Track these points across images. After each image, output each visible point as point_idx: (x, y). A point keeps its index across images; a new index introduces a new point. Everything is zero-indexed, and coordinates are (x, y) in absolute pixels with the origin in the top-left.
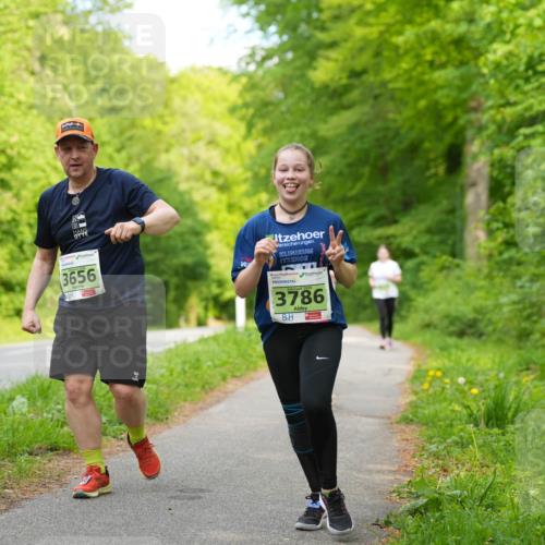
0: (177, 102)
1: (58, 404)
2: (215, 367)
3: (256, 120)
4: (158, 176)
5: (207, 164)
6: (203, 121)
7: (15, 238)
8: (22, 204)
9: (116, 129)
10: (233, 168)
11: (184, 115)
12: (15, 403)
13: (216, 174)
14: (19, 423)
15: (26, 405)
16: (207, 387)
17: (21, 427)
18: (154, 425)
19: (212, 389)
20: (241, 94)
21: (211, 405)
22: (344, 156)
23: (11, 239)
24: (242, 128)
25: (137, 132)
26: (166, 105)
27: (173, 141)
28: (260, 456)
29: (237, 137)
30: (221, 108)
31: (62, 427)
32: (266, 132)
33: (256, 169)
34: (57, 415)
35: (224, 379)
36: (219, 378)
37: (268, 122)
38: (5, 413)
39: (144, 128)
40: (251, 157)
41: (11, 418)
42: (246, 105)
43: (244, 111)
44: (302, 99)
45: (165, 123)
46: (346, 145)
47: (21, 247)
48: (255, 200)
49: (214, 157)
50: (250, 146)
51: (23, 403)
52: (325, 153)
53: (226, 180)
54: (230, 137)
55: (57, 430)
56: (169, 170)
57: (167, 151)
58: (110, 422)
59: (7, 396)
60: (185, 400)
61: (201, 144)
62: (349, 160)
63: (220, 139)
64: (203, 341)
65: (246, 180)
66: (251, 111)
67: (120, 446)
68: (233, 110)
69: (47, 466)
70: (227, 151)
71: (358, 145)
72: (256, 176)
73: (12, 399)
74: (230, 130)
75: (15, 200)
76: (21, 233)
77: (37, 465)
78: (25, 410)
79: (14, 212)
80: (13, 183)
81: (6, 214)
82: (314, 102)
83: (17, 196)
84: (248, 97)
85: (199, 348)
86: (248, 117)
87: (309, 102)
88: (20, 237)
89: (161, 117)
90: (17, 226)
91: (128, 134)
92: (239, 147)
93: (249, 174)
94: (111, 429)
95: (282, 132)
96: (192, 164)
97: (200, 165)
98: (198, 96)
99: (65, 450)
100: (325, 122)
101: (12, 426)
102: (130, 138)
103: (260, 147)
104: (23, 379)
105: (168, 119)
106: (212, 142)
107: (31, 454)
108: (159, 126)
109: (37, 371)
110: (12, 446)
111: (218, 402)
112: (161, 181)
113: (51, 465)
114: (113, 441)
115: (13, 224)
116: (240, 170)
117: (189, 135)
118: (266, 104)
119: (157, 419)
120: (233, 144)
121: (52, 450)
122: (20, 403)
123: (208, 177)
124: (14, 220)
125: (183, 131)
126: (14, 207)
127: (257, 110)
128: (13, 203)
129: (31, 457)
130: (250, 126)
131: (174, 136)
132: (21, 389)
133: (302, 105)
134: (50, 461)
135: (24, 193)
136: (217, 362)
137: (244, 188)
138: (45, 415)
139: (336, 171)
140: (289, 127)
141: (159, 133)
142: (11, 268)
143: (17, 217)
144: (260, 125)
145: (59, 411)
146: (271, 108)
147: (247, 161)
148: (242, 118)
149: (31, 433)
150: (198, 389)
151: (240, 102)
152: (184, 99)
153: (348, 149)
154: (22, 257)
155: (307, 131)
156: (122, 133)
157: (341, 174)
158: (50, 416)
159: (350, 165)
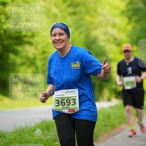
0: (99, 10)
1: (53, 132)
12: (36, 132)
13: (115, 39)
14: (38, 140)
15: (41, 132)
16: (113, 127)
19: (116, 128)
20: (127, 6)
21: (115, 134)
24: (126, 20)
30: (117, 12)
31: (55, 142)
34: (53, 137)
38: (32, 136)
41: (35, 138)
55: (54, 143)
59: (33, 129)
60: (104, 132)
64: (111, 108)
68: (123, 13)
70: (120, 29)
73: (35, 130)
74: (121, 21)
84: (129, 7)
85: (110, 110)
103: (134, 28)
122: (38, 132)
123: (112, 40)
130: (130, 19)
132: (38, 126)
138: (48, 137)
144: (134, 18)
145: (54, 135)
146: (139, 12)
150: (110, 128)
152: (103, 8)
156: (77, 22)
158: (50, 137)
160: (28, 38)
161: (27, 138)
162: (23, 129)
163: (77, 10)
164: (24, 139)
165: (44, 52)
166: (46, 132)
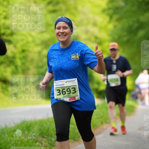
0: (80, 8)
1: (34, 133)
12: (16, 133)
13: (96, 38)
14: (18, 141)
15: (21, 133)
17: (19, 143)
18: (73, 142)
19: (97, 128)
20: (108, 4)
24: (108, 18)
30: (98, 10)
31: (36, 142)
34: (34, 138)
38: (12, 137)
41: (15, 139)
42: (109, 9)
49: (95, 30)
50: (111, 26)
51: (20, 132)
55: (34, 144)
59: (13, 129)
68: (104, 11)
70: (101, 28)
73: (15, 131)
74: (102, 20)
78: (20, 135)
84: (110, 5)
101: (16, 142)
119: (75, 140)
122: (19, 132)
123: (93, 39)
124: (13, 57)
130: (111, 17)
132: (18, 127)
138: (29, 137)
144: (115, 17)
145: (34, 136)
158: (31, 138)
160: (7, 36)
161: (7, 139)
162: (3, 130)
163: (57, 8)
164: (3, 140)
165: (23, 51)
166: (26, 132)
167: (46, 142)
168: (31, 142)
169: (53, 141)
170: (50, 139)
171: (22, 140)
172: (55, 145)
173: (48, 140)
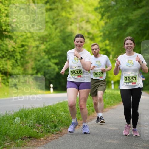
1: (32, 120)
2: (90, 107)
3: (105, 13)
4: (67, 34)
5: (86, 30)
6: (85, 14)
7: (14, 57)
8: (17, 45)
9: (52, 17)
10: (96, 31)
11: (77, 11)
12: (15, 120)
13: (89, 33)
14: (17, 127)
17: (18, 129)
20: (99, 3)
22: (139, 26)
23: (13, 58)
25: (60, 18)
26: (71, 7)
27: (73, 21)
28: (108, 142)
29: (98, 20)
32: (109, 18)
33: (105, 31)
35: (93, 111)
36: (92, 111)
37: (109, 14)
38: (12, 124)
39: (62, 16)
40: (103, 27)
41: (14, 125)
42: (101, 7)
43: (100, 10)
44: (123, 4)
45: (70, 14)
46: (140, 22)
47: (16, 61)
48: (104, 43)
49: (88, 27)
50: (102, 23)
51: (19, 120)
52: (131, 25)
53: (93, 36)
54: (95, 20)
55: (32, 130)
56: (71, 32)
57: (71, 25)
58: (51, 127)
59: (12, 117)
61: (84, 22)
62: (141, 28)
63: (91, 20)
65: (101, 36)
66: (103, 9)
67: (55, 137)
68: (96, 9)
69: (27, 144)
70: (93, 25)
71: (145, 22)
72: (104, 34)
73: (14, 118)
75: (14, 43)
76: (16, 55)
77: (24, 144)
78: (19, 122)
79: (14, 48)
80: (14, 37)
81: (11, 49)
82: (127, 6)
83: (15, 42)
84: (102, 4)
86: (102, 12)
87: (125, 6)
88: (16, 57)
89: (69, 12)
90: (15, 53)
91: (56, 19)
92: (98, 23)
93: (102, 34)
94: (51, 130)
95: (115, 18)
96: (80, 30)
97: (83, 30)
98: (83, 4)
99: (34, 138)
100: (132, 14)
101: (15, 128)
102: (57, 20)
103: (106, 23)
104: (18, 111)
105: (71, 13)
106: (88, 22)
107: (22, 139)
108: (68, 15)
109: (23, 108)
110: (14, 136)
111: (91, 120)
112: (68, 36)
113: (29, 143)
114: (52, 135)
115: (14, 52)
116: (98, 32)
117: (79, 19)
118: (109, 7)
120: (96, 22)
121: (29, 138)
124: (14, 50)
125: (77, 17)
126: (14, 46)
127: (105, 9)
128: (14, 44)
129: (22, 141)
131: (74, 19)
133: (123, 7)
134: (29, 142)
135: (18, 41)
136: (91, 105)
137: (100, 39)
138: (27, 124)
139: (136, 32)
140: (117, 16)
141: (68, 18)
142: (12, 69)
143: (15, 50)
146: (111, 8)
147: (101, 29)
148: (100, 13)
149: (22, 131)
151: (99, 6)
152: (78, 5)
153: (140, 24)
154: (17, 65)
155: (124, 17)
156: (54, 18)
157: (137, 33)
158: (29, 125)
159: (141, 30)
164: (4, 127)
165: (23, 46)
166: (24, 120)
167: (42, 129)
168: (28, 129)
169: (49, 128)
170: (46, 125)
171: (20, 127)
172: (50, 131)
173: (44, 127)
